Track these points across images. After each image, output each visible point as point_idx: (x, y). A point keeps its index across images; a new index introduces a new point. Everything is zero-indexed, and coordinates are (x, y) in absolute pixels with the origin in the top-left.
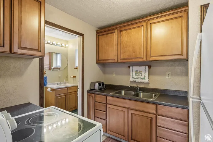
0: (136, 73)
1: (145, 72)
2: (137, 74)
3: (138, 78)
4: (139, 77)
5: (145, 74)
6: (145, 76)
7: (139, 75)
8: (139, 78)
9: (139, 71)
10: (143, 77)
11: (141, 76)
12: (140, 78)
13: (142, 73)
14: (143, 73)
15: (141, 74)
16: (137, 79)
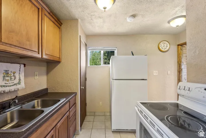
0: (4, 77)
1: (19, 74)
2: (7, 78)
3: (9, 85)
4: (10, 82)
5: (19, 76)
6: (20, 80)
7: (11, 79)
8: (11, 84)
9: (11, 72)
10: (17, 81)
11: (15, 79)
12: (13, 84)
13: (15, 74)
14: (17, 75)
15: (13, 78)
16: (6, 86)
